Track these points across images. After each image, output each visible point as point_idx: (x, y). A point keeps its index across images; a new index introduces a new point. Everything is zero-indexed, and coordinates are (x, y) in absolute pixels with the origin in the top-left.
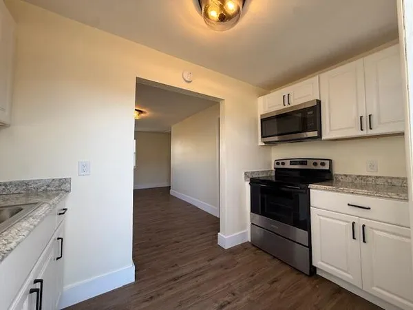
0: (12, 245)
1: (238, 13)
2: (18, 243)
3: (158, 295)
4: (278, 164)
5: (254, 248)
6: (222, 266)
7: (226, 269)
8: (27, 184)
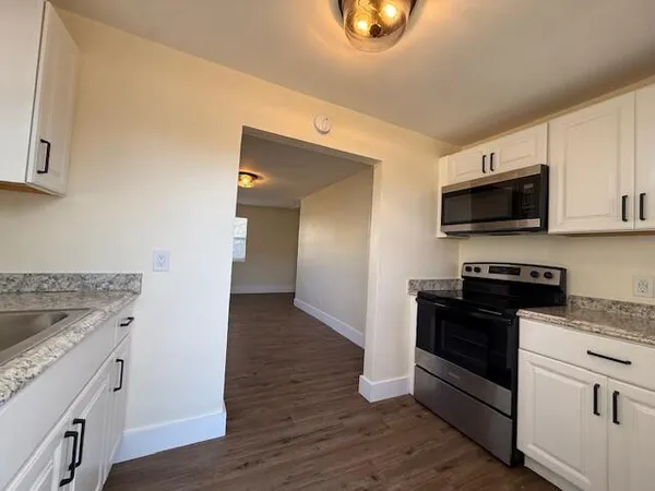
0: (35, 371)
1: (402, 25)
2: (45, 368)
3: (257, 462)
4: (468, 269)
5: (417, 406)
6: (360, 430)
7: (368, 435)
8: (83, 277)
